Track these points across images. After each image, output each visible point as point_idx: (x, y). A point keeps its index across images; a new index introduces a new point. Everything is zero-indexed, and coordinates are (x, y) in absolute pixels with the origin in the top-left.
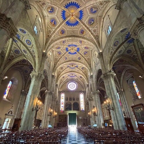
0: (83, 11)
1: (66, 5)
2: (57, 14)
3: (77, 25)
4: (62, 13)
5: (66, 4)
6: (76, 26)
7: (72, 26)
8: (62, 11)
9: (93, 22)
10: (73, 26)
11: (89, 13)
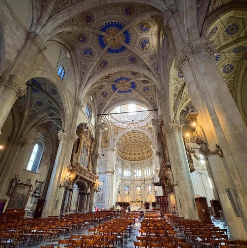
0: (101, 47)
1: (125, 49)
2: (137, 38)
3: (103, 26)
4: (130, 40)
5: (124, 51)
6: (104, 24)
7: (112, 23)
8: (130, 42)
9: (80, 39)
10: (109, 23)
11: (93, 48)
